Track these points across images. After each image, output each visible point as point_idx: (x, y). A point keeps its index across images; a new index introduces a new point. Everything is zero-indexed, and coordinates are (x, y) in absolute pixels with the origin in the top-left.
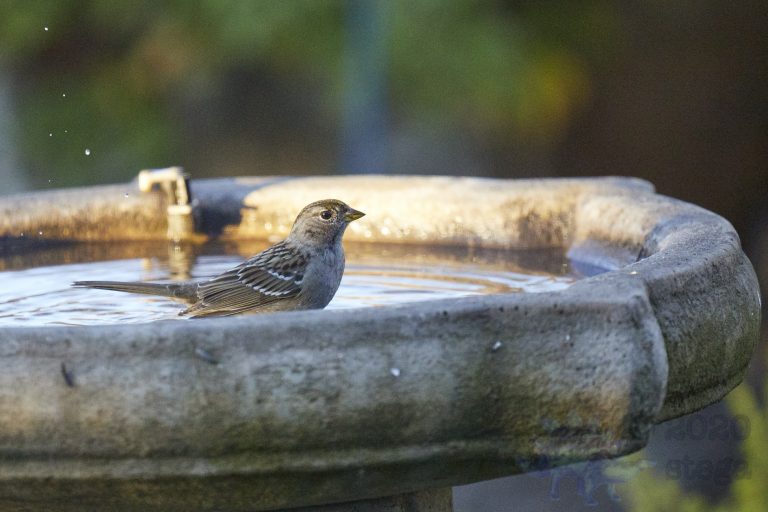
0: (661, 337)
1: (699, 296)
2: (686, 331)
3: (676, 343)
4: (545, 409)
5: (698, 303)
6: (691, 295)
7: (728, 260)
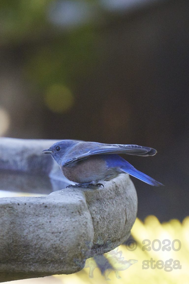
0: (91, 219)
1: (109, 200)
2: (103, 216)
3: (98, 222)
4: (37, 251)
5: (109, 204)
6: (106, 200)
7: (123, 183)
